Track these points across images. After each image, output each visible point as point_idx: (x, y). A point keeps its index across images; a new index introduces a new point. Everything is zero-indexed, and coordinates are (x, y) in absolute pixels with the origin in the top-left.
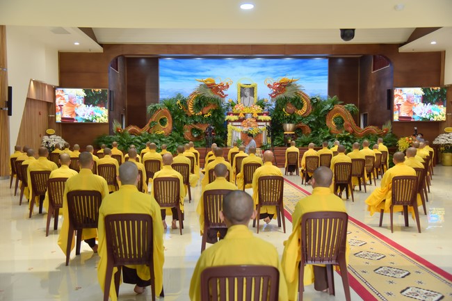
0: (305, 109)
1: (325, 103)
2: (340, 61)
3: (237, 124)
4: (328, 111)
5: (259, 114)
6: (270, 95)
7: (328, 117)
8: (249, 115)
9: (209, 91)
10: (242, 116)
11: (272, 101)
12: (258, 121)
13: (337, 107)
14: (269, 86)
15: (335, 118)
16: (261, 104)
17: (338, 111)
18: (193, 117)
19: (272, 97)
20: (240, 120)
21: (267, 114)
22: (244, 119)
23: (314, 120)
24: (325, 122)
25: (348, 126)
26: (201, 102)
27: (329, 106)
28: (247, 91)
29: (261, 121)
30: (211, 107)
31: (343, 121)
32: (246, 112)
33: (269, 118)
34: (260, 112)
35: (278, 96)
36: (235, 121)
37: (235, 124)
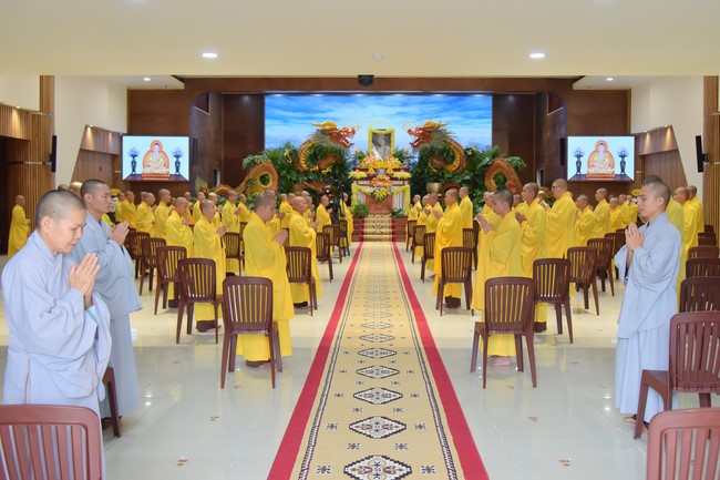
0: (456, 163)
1: (483, 156)
2: (511, 98)
3: (365, 182)
4: (487, 166)
5: (395, 170)
6: (412, 144)
7: (487, 174)
8: (382, 171)
9: (328, 138)
10: (372, 172)
11: (414, 152)
12: (392, 179)
13: (498, 161)
14: (409, 131)
15: (496, 176)
16: (400, 156)
17: (499, 166)
18: (306, 173)
19: (414, 147)
20: (369, 178)
21: (406, 170)
22: (374, 176)
23: (468, 177)
24: (484, 181)
25: (511, 186)
26: (317, 153)
27: (488, 159)
28: (381, 139)
29: (396, 179)
30: (331, 160)
31: (506, 180)
32: (379, 167)
33: (407, 175)
34: (397, 167)
35: (422, 145)
36: (362, 179)
37: (362, 182)
